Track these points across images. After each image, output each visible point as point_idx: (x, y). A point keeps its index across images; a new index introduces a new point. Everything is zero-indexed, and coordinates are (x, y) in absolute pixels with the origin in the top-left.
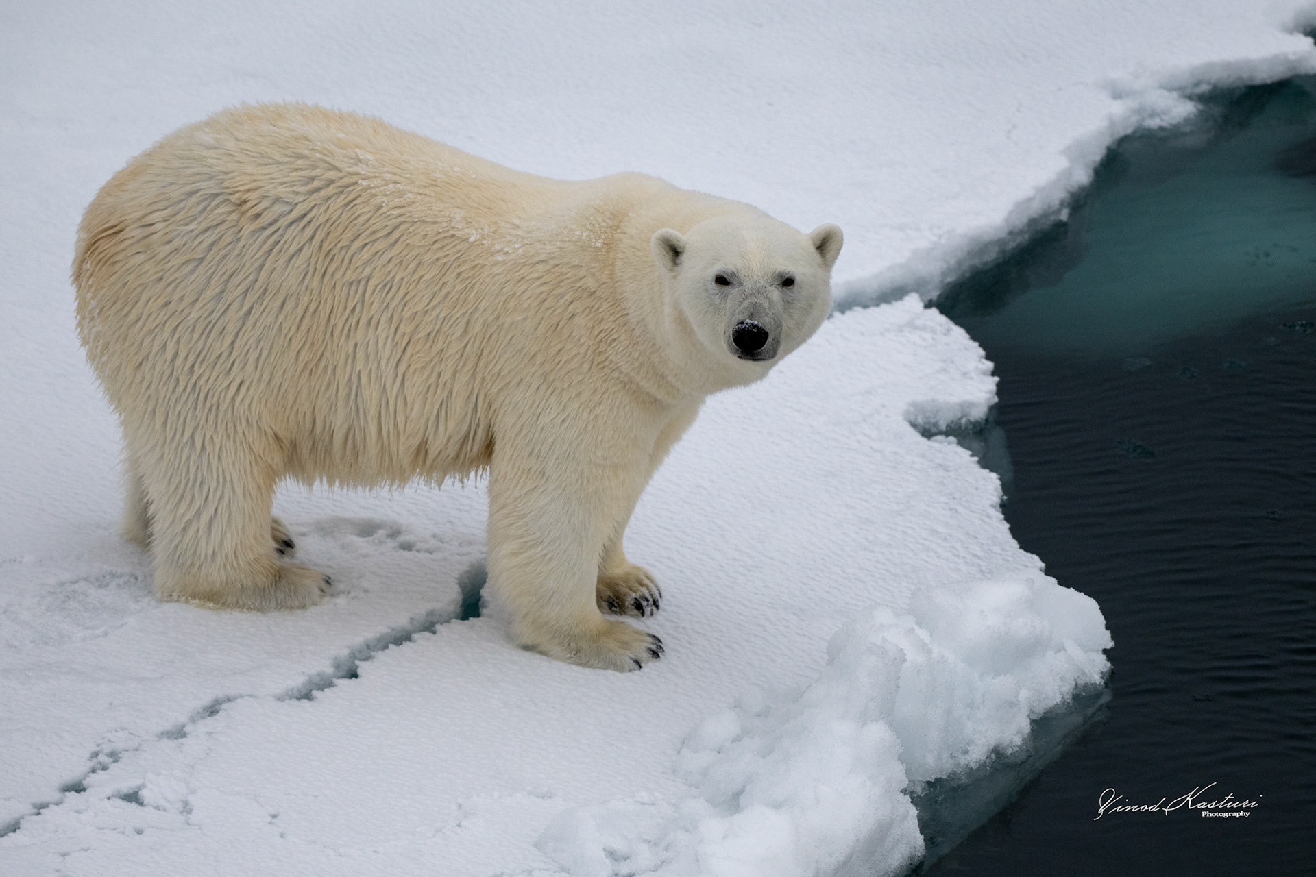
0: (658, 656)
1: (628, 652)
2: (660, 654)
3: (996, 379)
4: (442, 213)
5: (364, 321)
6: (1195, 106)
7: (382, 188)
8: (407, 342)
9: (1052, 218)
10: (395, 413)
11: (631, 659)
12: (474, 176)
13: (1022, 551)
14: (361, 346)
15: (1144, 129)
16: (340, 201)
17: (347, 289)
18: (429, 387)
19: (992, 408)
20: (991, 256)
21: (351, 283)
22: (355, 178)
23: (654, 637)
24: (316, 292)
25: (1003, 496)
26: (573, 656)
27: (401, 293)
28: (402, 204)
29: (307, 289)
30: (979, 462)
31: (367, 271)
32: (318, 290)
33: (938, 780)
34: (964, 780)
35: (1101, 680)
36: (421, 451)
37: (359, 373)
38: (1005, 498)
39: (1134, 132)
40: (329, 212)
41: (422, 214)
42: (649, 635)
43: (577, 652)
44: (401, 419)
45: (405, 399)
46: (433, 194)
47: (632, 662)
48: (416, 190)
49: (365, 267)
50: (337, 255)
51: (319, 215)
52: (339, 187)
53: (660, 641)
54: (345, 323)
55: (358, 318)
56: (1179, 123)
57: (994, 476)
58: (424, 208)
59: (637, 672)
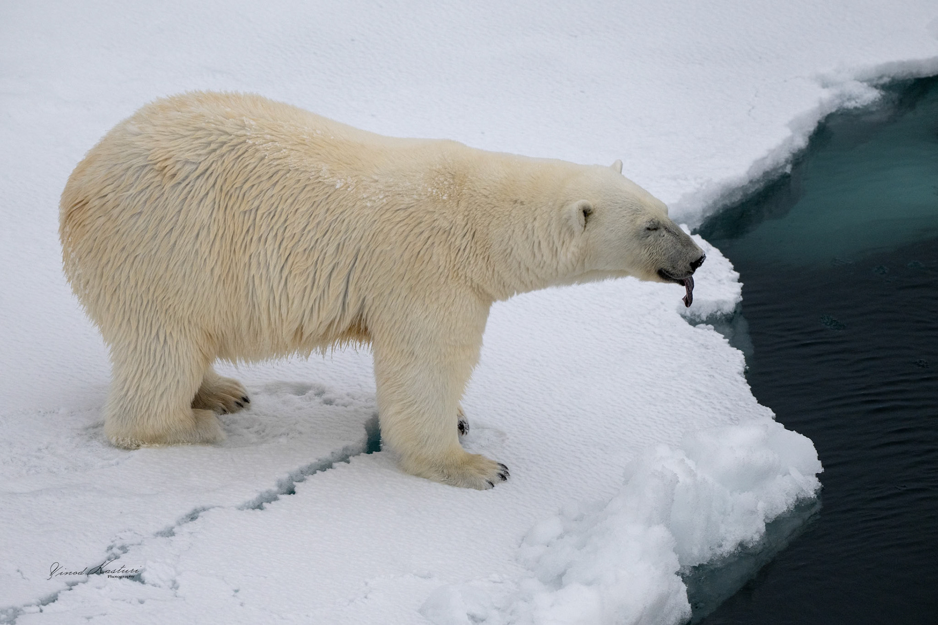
0: (505, 479)
1: (484, 476)
2: (507, 477)
3: (742, 284)
4: (312, 165)
5: (255, 238)
6: (879, 93)
7: (264, 145)
8: (288, 254)
9: (780, 171)
10: (280, 306)
11: (487, 481)
12: (332, 137)
13: (759, 405)
14: (254, 257)
15: (844, 109)
16: (233, 155)
17: (243, 217)
18: (306, 288)
19: (738, 305)
20: (737, 198)
21: (245, 212)
22: (243, 139)
23: (503, 465)
24: (222, 222)
25: (746, 366)
26: (446, 479)
27: (282, 219)
28: (280, 157)
29: (215, 220)
30: (729, 343)
31: (256, 203)
32: (223, 220)
33: (701, 566)
34: (719, 564)
35: (815, 495)
36: (299, 332)
37: (254, 276)
38: (748, 367)
39: (837, 111)
40: (225, 165)
41: (296, 165)
42: (499, 464)
43: (448, 477)
44: (284, 310)
45: (288, 296)
46: (303, 151)
47: (487, 483)
48: (290, 147)
49: (255, 201)
50: (233, 193)
51: (217, 168)
52: (231, 146)
53: (507, 468)
54: (243, 242)
55: (251, 237)
56: (868, 104)
57: (740, 352)
58: (296, 161)
59: (490, 490)
